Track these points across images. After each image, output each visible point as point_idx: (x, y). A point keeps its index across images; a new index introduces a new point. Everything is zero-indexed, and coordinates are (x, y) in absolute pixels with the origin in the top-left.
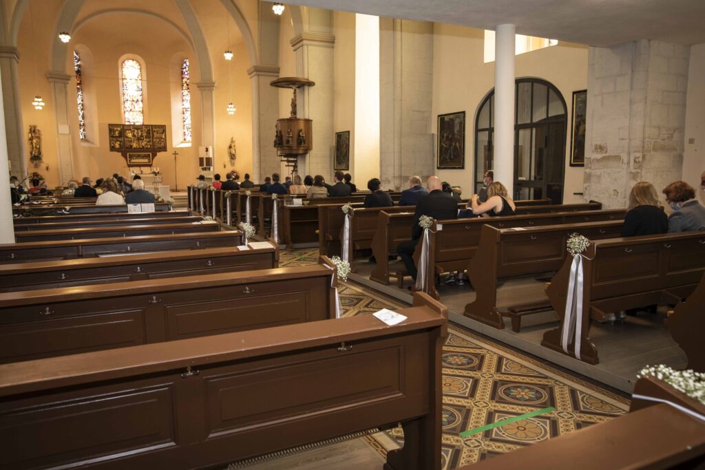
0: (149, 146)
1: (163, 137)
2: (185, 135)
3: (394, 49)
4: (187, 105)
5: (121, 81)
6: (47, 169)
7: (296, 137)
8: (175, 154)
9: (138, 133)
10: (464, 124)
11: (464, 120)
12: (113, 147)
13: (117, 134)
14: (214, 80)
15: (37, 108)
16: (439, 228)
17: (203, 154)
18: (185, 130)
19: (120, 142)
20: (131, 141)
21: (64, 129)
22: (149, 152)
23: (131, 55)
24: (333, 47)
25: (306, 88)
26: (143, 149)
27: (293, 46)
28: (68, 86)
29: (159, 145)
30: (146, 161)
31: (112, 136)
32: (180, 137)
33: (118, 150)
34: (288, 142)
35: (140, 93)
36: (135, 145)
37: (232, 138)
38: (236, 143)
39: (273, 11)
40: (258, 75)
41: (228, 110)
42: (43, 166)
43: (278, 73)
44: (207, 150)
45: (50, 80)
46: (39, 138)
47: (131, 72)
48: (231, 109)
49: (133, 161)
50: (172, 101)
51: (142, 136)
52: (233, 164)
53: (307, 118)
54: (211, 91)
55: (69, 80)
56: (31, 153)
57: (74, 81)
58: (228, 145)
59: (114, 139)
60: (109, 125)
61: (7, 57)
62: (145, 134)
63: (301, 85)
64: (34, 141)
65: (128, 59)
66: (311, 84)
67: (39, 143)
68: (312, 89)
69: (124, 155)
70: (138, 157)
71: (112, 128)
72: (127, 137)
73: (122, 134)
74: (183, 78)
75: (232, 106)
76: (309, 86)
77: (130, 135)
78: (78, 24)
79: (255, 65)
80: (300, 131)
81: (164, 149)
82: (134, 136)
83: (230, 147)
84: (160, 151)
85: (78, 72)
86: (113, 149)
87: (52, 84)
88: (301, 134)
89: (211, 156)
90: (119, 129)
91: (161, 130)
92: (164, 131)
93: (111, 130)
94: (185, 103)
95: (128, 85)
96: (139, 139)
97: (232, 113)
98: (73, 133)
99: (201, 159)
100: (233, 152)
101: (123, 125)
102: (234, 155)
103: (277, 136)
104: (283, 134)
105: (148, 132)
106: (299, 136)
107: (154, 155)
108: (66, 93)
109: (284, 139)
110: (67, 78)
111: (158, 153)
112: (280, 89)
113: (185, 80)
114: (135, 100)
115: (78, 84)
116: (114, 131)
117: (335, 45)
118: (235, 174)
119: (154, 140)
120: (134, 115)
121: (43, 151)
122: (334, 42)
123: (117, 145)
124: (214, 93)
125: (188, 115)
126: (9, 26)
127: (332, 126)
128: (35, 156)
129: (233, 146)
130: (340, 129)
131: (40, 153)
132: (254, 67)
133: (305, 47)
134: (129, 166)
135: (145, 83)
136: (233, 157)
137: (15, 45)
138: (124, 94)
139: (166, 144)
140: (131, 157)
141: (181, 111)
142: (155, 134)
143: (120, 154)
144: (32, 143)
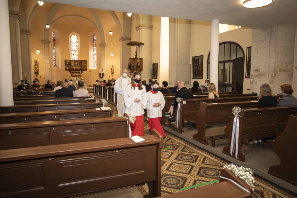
0: (80, 69)
1: (86, 65)
2: (94, 64)
3: (175, 30)
4: (95, 52)
5: (70, 43)
6: (41, 77)
7: (136, 66)
8: (90, 72)
9: (76, 63)
10: (203, 60)
11: (203, 59)
13: (68, 64)
14: (106, 42)
15: (37, 53)
16: (184, 102)
17: (101, 72)
18: (94, 62)
19: (69, 67)
20: (73, 67)
21: (48, 62)
22: (80, 71)
23: (74, 33)
24: (152, 30)
25: (141, 46)
26: (77, 70)
27: (136, 29)
28: (49, 45)
29: (84, 68)
30: (79, 74)
31: (66, 65)
32: (92, 65)
33: (68, 70)
34: (133, 67)
35: (77, 48)
36: (74, 68)
37: (113, 66)
38: (114, 68)
39: (127, 15)
40: (123, 41)
41: (111, 54)
42: (39, 76)
43: (131, 40)
44: (102, 70)
45: (43, 43)
46: (38, 65)
47: (74, 39)
48: (112, 54)
49: (74, 74)
50: (89, 51)
51: (77, 64)
52: (113, 76)
53: (141, 58)
54: (105, 47)
55: (50, 43)
56: (35, 71)
57: (52, 43)
59: (67, 66)
60: (65, 60)
61: (26, 34)
62: (78, 64)
63: (139, 44)
64: (36, 66)
65: (73, 35)
66: (143, 44)
67: (38, 67)
68: (143, 46)
69: (70, 72)
70: (76, 73)
71: (66, 61)
72: (71, 65)
73: (70, 64)
74: (94, 42)
75: (113, 53)
76: (142, 45)
77: (73, 64)
78: (54, 21)
79: (122, 36)
80: (138, 63)
81: (86, 70)
82: (74, 64)
83: (112, 69)
85: (54, 39)
86: (66, 69)
87: (44, 44)
89: (104, 73)
90: (69, 62)
91: (85, 62)
92: (86, 63)
93: (65, 62)
94: (94, 51)
95: (73, 44)
96: (76, 66)
97: (113, 56)
98: (51, 63)
99: (100, 74)
101: (70, 60)
102: (113, 72)
103: (129, 65)
104: (131, 64)
105: (80, 63)
106: (138, 65)
107: (82, 72)
108: (49, 48)
109: (132, 66)
110: (49, 42)
111: (83, 71)
112: (131, 46)
113: (95, 43)
114: (75, 50)
115: (54, 44)
116: (67, 63)
117: (153, 28)
118: (113, 80)
119: (82, 66)
120: (75, 57)
121: (39, 70)
122: (152, 28)
123: (68, 68)
124: (106, 48)
125: (96, 56)
126: (28, 22)
127: (151, 61)
128: (36, 72)
130: (154, 62)
131: (38, 71)
132: (121, 37)
133: (141, 30)
134: (72, 76)
135: (79, 44)
136: (113, 73)
137: (30, 29)
138: (71, 48)
139: (86, 68)
140: (73, 73)
141: (93, 55)
142: (82, 64)
143: (69, 71)
144: (35, 67)
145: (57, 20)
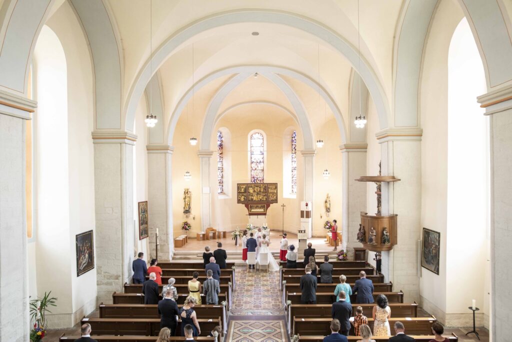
0: (265, 199)
1: (276, 192)
2: (293, 188)
4: (295, 165)
5: (249, 149)
6: (194, 218)
8: (283, 206)
9: (257, 189)
12: (239, 200)
13: (243, 190)
14: (314, 149)
17: (304, 209)
18: (293, 184)
19: (245, 196)
20: (252, 196)
21: (206, 190)
22: (265, 203)
23: (257, 131)
24: (421, 140)
26: (260, 202)
27: (378, 139)
28: (211, 159)
29: (272, 199)
30: (262, 210)
31: (239, 193)
32: (288, 191)
33: (243, 203)
34: (371, 241)
35: (262, 156)
36: (255, 198)
37: (328, 195)
38: (331, 199)
41: (324, 175)
42: (191, 216)
43: (366, 148)
44: (307, 205)
45: (200, 156)
46: (190, 197)
47: (257, 141)
48: (327, 175)
49: (253, 210)
50: (284, 158)
51: (260, 191)
52: (328, 216)
53: (392, 214)
54: (312, 157)
55: (212, 155)
56: (184, 208)
57: (216, 155)
58: (324, 200)
59: (240, 194)
60: (238, 184)
61: (162, 153)
62: (262, 190)
65: (255, 133)
67: (190, 201)
68: (397, 185)
69: (247, 206)
70: (257, 207)
71: (239, 186)
72: (249, 193)
73: (246, 190)
74: (292, 145)
75: (327, 172)
76: (395, 181)
77: (251, 191)
78: (220, 115)
79: (345, 143)
80: (384, 229)
81: (276, 201)
82: (254, 191)
83: (326, 202)
84: (272, 203)
85: (221, 146)
86: (239, 201)
87: (201, 159)
88: (385, 232)
89: (310, 209)
90: (244, 187)
91: (274, 187)
92: (276, 188)
93: (238, 188)
94: (293, 163)
95: (254, 151)
96: (258, 194)
97: (327, 178)
98: (212, 193)
99: (302, 212)
100: (328, 206)
101: (248, 184)
102: (329, 209)
103: (360, 230)
104: (366, 231)
105: (265, 189)
106: (383, 234)
107: (268, 206)
108: (209, 165)
109: (368, 236)
110: (210, 154)
111: (271, 205)
113: (294, 146)
114: (259, 161)
115: (221, 154)
116: (241, 189)
118: (329, 224)
119: (269, 194)
120: (257, 173)
121: (192, 206)
122: (421, 136)
123: (242, 199)
124: (314, 158)
125: (295, 173)
126: (166, 132)
127: (419, 221)
128: (186, 211)
129: (328, 201)
130: (429, 226)
131: (190, 208)
133: (390, 144)
134: (250, 214)
135: (266, 149)
136: (328, 210)
138: (251, 158)
139: (277, 197)
140: (251, 207)
141: (291, 170)
142: (269, 190)
143: (244, 205)
144: (185, 201)
145: (226, 113)
